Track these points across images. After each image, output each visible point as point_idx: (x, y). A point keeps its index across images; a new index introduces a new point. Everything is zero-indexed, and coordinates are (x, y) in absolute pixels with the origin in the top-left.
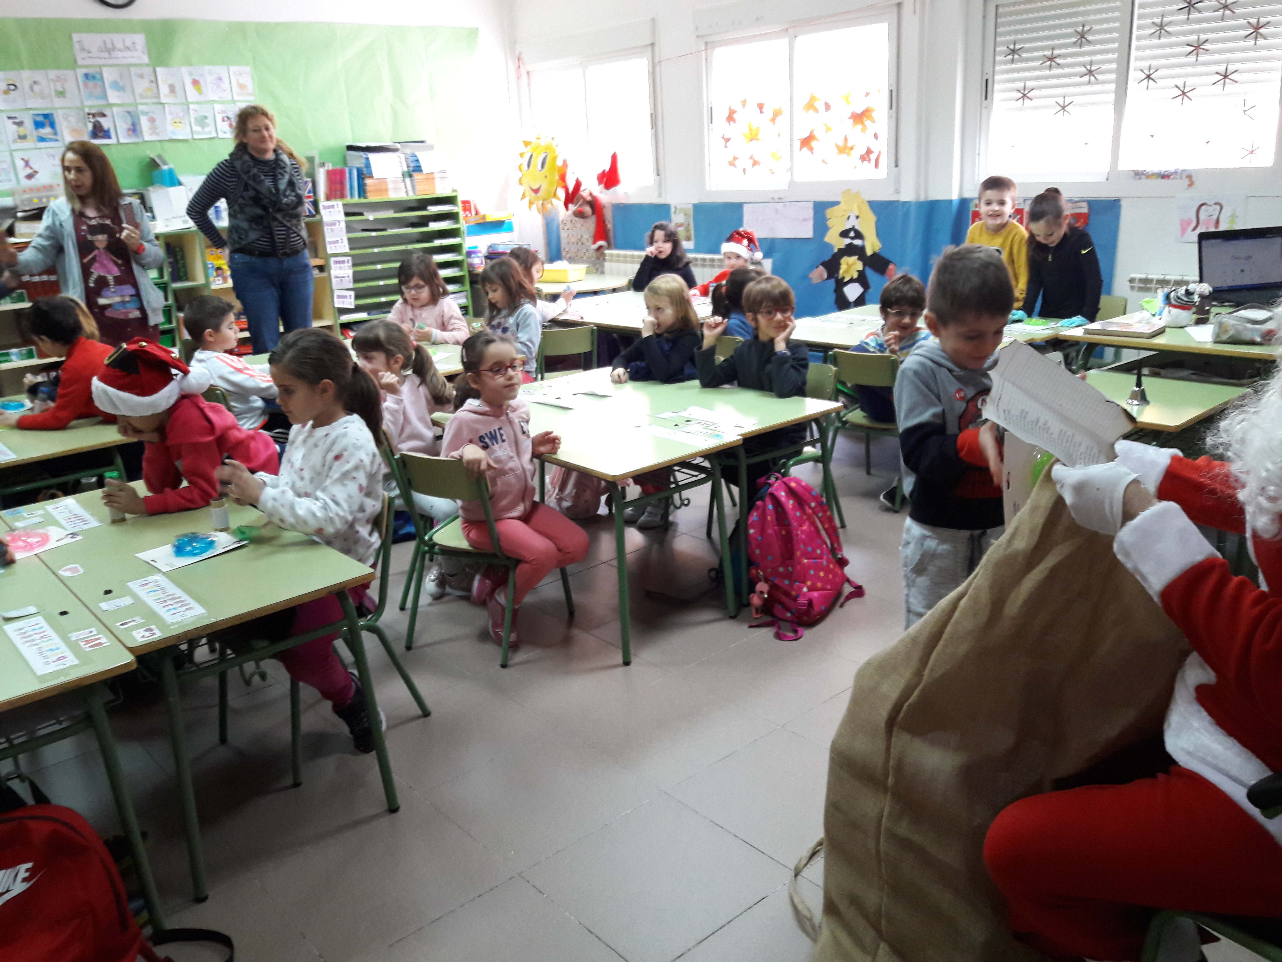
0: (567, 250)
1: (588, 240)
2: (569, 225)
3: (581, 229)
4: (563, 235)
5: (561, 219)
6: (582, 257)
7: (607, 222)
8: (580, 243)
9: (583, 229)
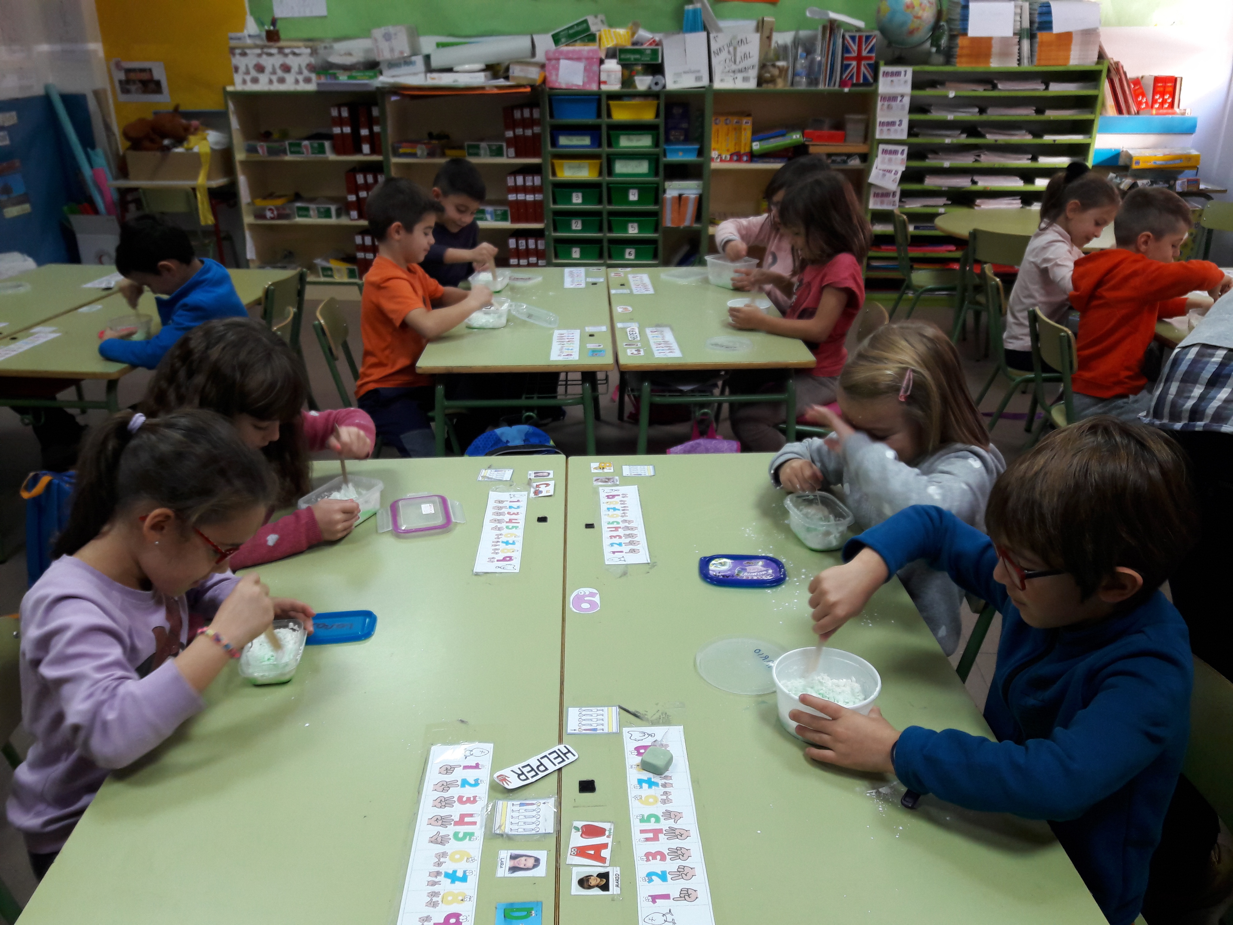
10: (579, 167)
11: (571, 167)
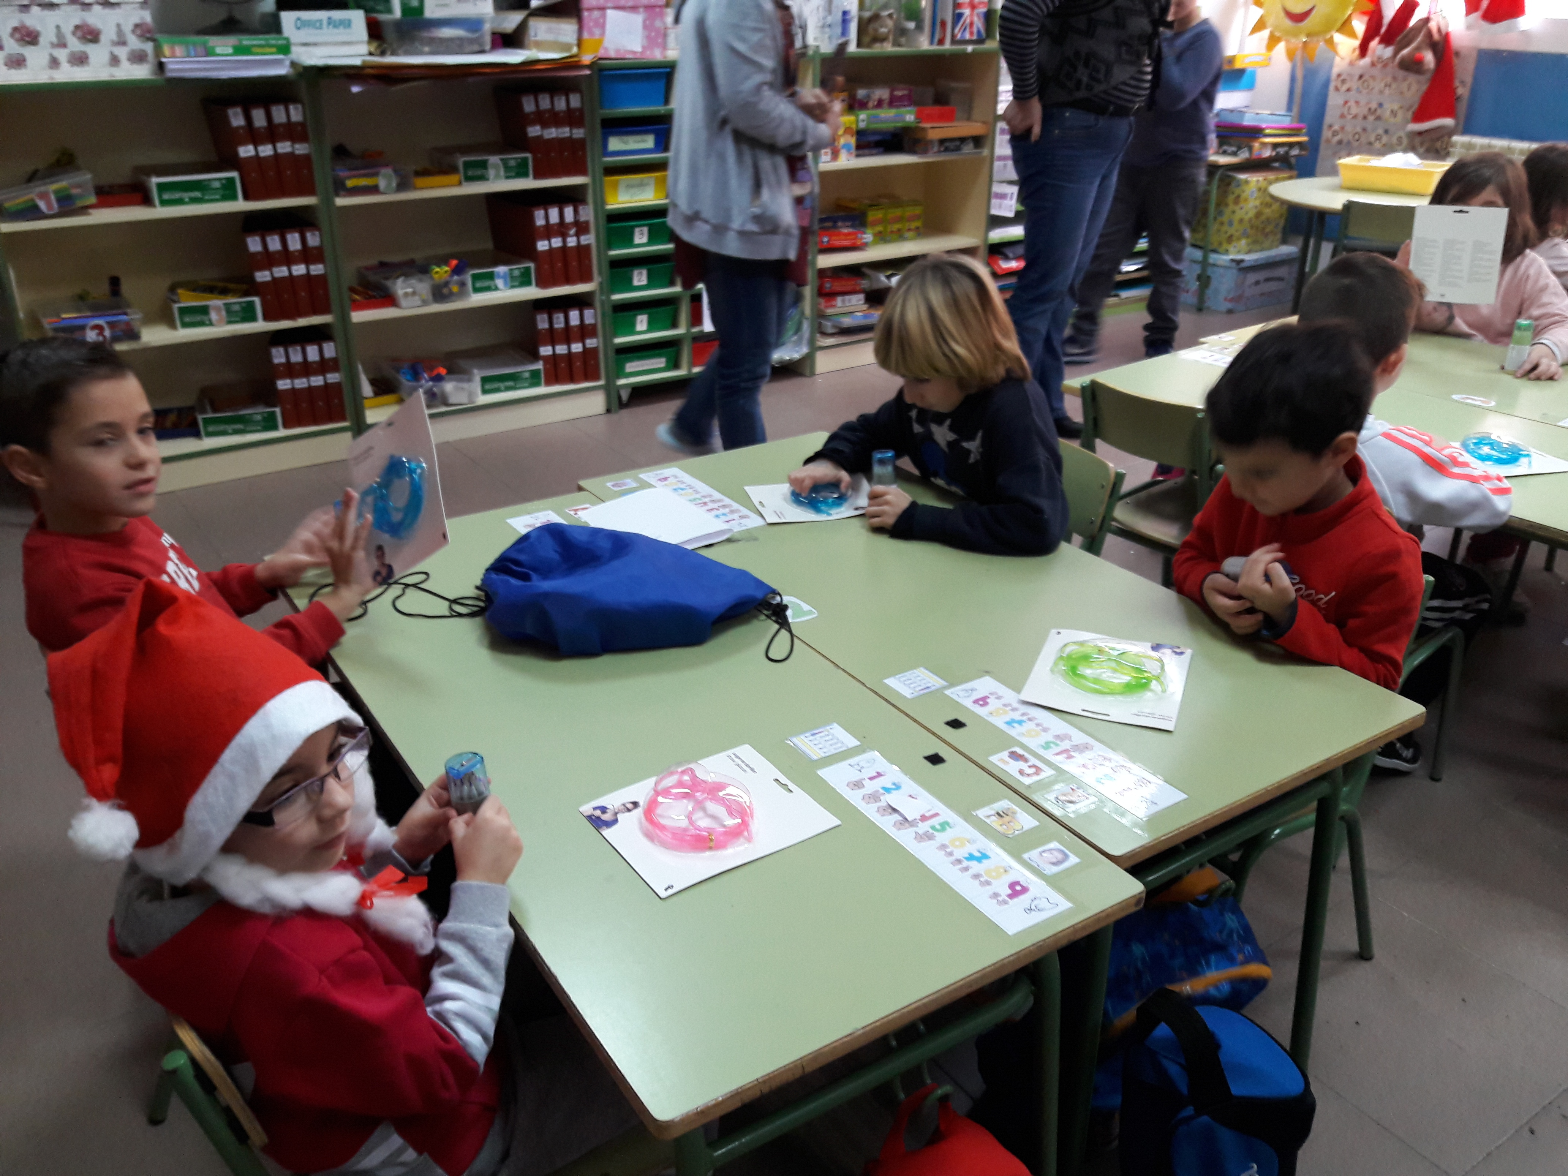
0: (1336, 127)
1: (1394, 113)
2: (1354, 84)
3: (1381, 92)
4: (1334, 100)
5: (1335, 71)
6: (1370, 144)
7: (1457, 83)
8: (1371, 118)
9: (1387, 91)
10: (641, 185)
11: (629, 186)
